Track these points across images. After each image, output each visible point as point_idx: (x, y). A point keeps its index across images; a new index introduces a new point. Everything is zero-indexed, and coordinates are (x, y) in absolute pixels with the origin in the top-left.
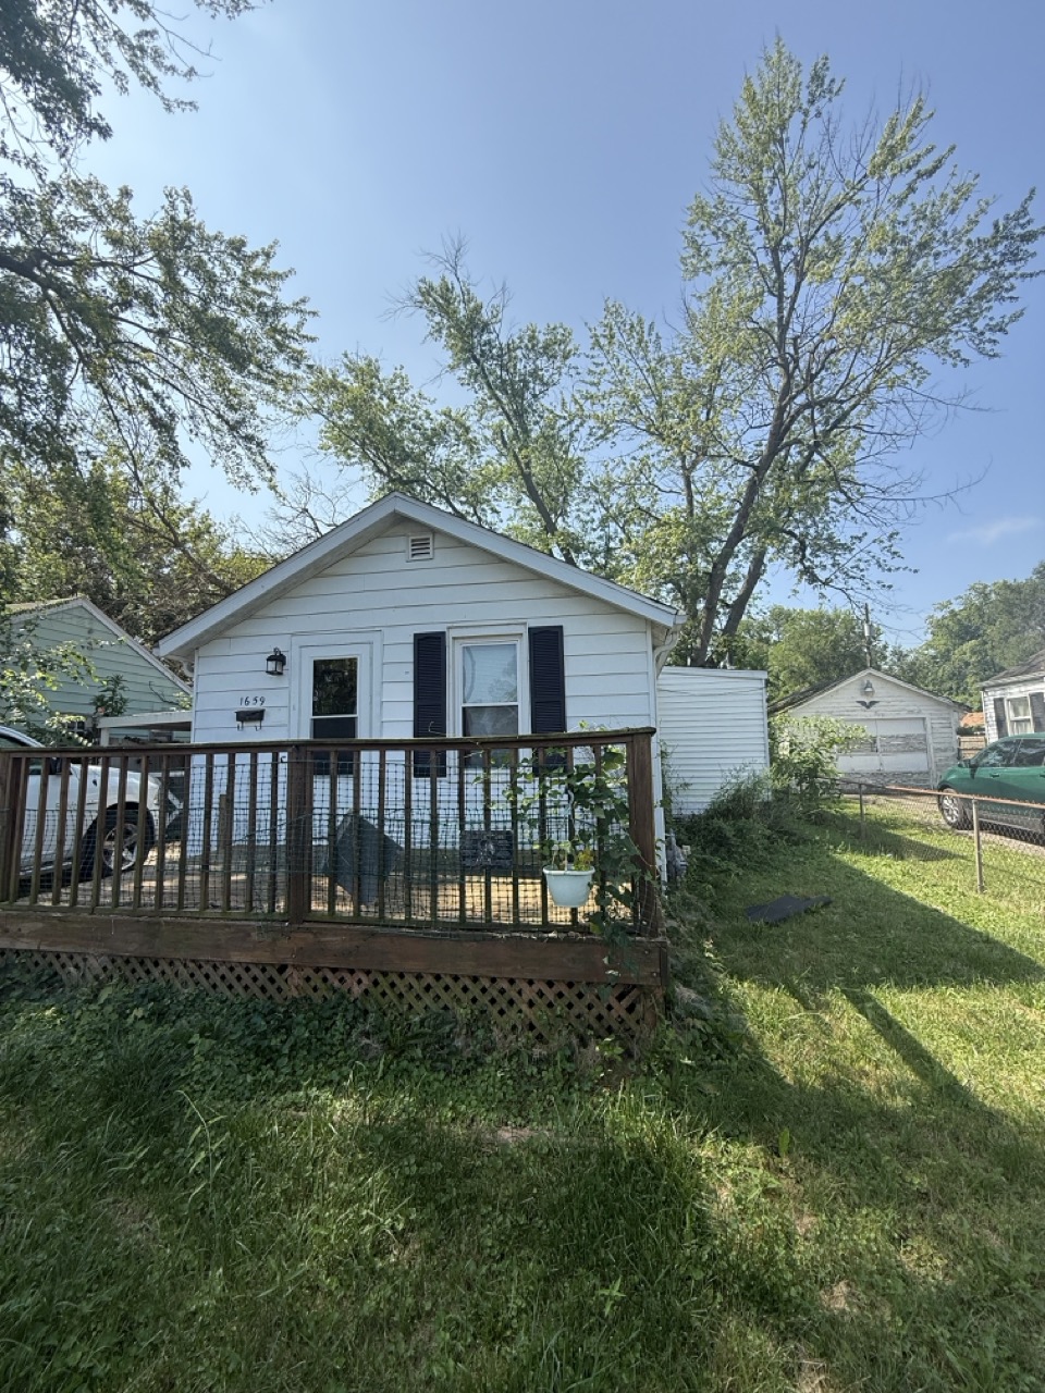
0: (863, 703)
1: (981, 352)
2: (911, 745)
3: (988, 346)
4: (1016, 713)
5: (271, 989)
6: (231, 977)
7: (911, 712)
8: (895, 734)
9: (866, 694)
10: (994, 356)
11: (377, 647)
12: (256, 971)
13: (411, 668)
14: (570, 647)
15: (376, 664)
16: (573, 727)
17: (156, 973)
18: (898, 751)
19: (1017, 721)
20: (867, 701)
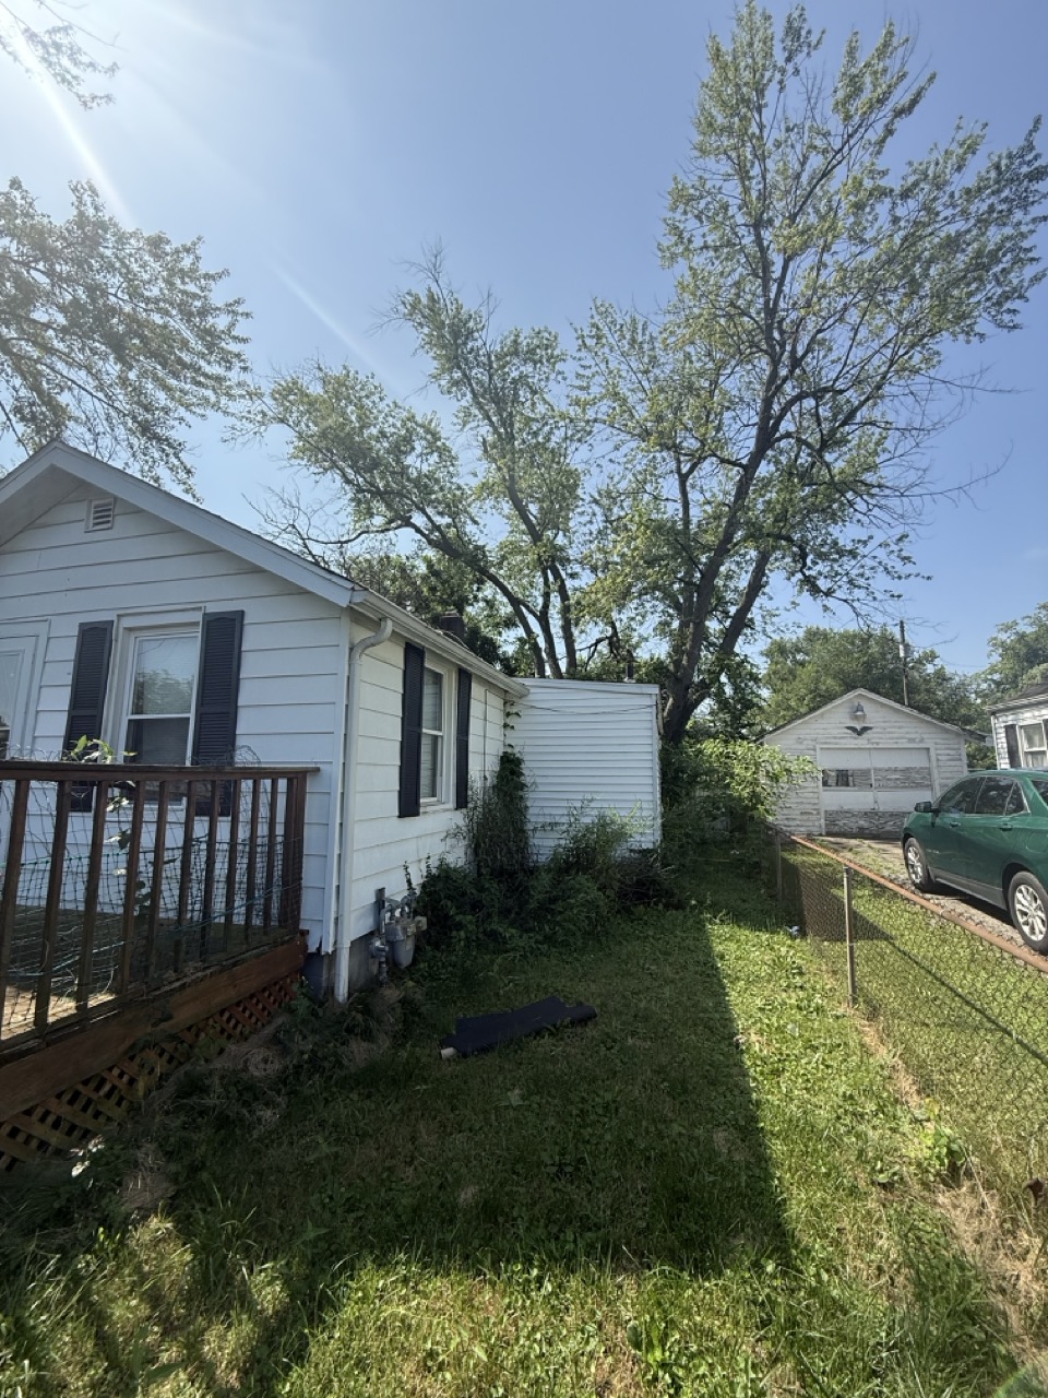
0: (853, 729)
1: (1000, 325)
2: (909, 779)
3: (1006, 318)
4: (1031, 743)
7: (911, 740)
8: (893, 766)
9: (856, 718)
10: (1015, 327)
11: (43, 640)
13: (72, 668)
14: (251, 639)
18: (896, 787)
19: (1032, 753)
20: (859, 727)
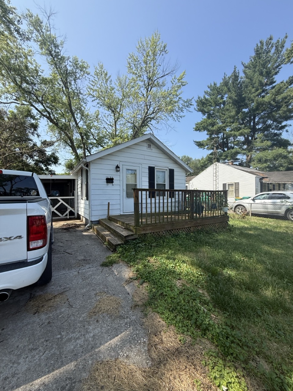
5: (189, 231)
6: (184, 230)
11: (141, 168)
12: (187, 228)
13: (148, 174)
14: (175, 173)
15: (141, 173)
16: (175, 189)
17: (173, 232)
